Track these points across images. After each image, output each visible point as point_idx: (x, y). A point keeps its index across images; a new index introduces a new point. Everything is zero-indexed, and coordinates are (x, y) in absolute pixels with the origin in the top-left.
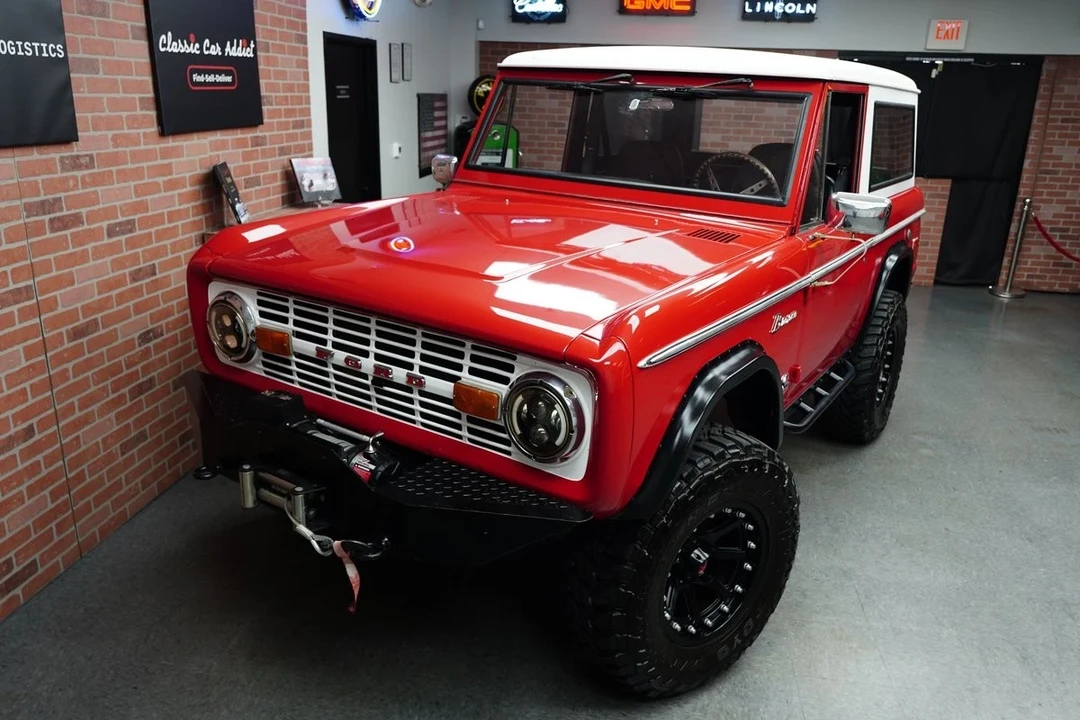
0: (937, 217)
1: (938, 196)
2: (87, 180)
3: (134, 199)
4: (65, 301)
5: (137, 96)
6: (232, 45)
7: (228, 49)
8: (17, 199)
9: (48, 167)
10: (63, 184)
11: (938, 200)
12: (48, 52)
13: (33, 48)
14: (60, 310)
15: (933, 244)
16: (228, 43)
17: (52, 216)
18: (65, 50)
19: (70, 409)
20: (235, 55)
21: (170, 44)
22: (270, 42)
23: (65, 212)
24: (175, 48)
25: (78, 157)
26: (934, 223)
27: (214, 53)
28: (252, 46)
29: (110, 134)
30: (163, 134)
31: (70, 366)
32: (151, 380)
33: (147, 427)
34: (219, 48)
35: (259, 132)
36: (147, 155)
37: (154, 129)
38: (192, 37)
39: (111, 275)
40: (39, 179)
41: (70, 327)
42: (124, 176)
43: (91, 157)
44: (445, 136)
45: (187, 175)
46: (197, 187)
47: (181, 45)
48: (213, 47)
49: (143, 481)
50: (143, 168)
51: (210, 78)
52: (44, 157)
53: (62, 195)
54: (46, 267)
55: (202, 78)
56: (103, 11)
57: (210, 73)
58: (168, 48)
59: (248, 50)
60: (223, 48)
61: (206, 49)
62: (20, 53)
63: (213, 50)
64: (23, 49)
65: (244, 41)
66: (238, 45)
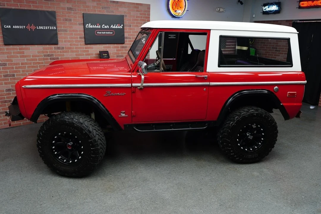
2: (61, 51)
3: (75, 56)
5: (79, 36)
6: (114, 26)
7: (112, 26)
8: (42, 53)
9: (51, 48)
10: (55, 52)
12: (51, 28)
13: (48, 28)
17: (51, 57)
18: (56, 28)
20: (115, 28)
21: (90, 26)
22: (131, 24)
23: (54, 57)
24: (91, 27)
25: (59, 47)
28: (122, 25)
29: (69, 43)
30: (86, 44)
34: (108, 26)
35: (124, 45)
36: (80, 48)
37: (84, 43)
38: (98, 24)
40: (48, 50)
42: (72, 52)
43: (63, 47)
44: (235, 51)
45: (94, 53)
46: (98, 56)
47: (93, 26)
50: (79, 50)
53: (54, 54)
55: (101, 33)
56: (70, 20)
57: (104, 32)
58: (89, 27)
59: (120, 26)
60: (110, 26)
61: (103, 27)
62: (44, 28)
63: (106, 27)
64: (45, 28)
65: (119, 25)
66: (116, 26)
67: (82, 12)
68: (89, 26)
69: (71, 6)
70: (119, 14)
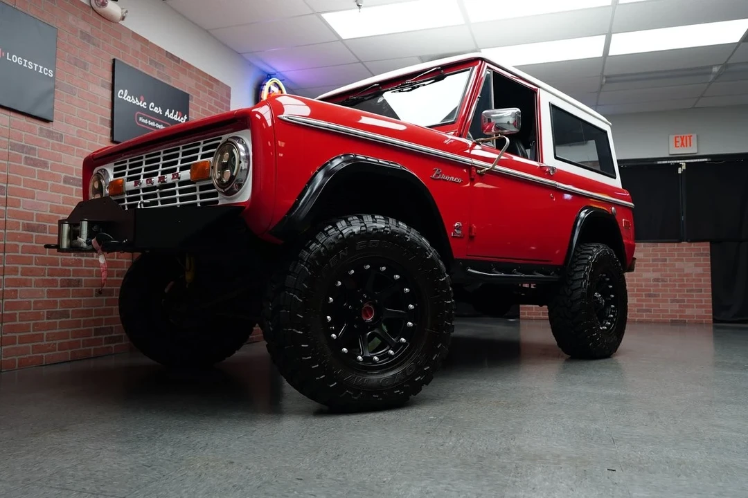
0: (704, 270)
1: (702, 255)
2: (56, 146)
4: (24, 205)
5: (99, 116)
6: (170, 112)
7: (167, 113)
8: (6, 138)
9: (31, 130)
10: (39, 143)
11: (702, 258)
12: (42, 71)
13: (34, 66)
14: (21, 209)
15: (705, 291)
16: (168, 110)
17: (28, 156)
18: (54, 74)
19: (15, 271)
20: (172, 117)
23: (37, 157)
24: (129, 99)
25: (52, 132)
26: (703, 275)
27: (157, 111)
28: (186, 117)
29: (77, 128)
30: (113, 141)
31: (21, 244)
32: (79, 281)
33: (71, 309)
34: (160, 110)
37: (108, 137)
39: (61, 205)
40: (23, 133)
41: (25, 222)
43: (61, 136)
47: (133, 99)
48: (156, 108)
49: (60, 344)
51: (153, 124)
52: (28, 123)
53: (37, 148)
54: (17, 181)
55: (146, 121)
56: (85, 67)
57: (152, 121)
58: (124, 98)
59: (182, 118)
60: (164, 112)
61: (151, 107)
62: (25, 65)
63: (156, 110)
64: (27, 64)
65: (180, 113)
66: (175, 114)
67: (113, 57)
68: (125, 95)
69: (88, 30)
70: (180, 89)
